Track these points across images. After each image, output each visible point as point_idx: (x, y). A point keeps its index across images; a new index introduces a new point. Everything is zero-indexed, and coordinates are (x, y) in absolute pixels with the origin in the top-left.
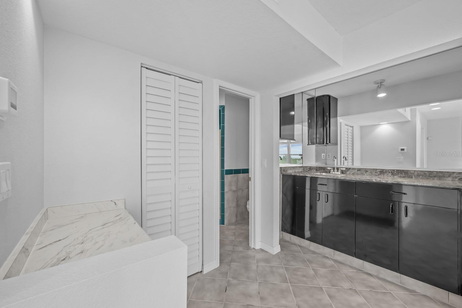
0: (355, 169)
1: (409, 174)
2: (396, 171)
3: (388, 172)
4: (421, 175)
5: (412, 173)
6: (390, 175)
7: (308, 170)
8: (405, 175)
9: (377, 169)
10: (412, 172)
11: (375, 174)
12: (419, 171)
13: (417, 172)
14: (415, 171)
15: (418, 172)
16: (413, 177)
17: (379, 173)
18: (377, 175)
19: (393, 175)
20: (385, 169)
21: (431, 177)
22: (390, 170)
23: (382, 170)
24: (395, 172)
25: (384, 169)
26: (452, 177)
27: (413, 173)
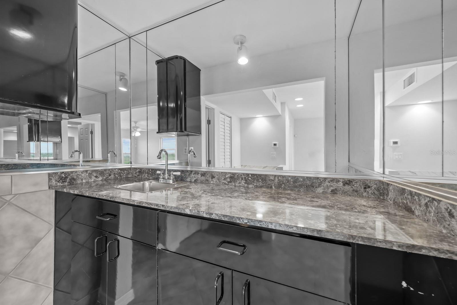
0: (198, 174)
1: (268, 181)
2: (250, 175)
3: (240, 179)
4: (283, 183)
5: (271, 180)
6: (243, 183)
7: (138, 174)
8: (262, 183)
9: (226, 173)
10: (271, 178)
11: (224, 181)
12: (280, 176)
13: (278, 178)
14: (275, 176)
15: (280, 178)
16: (273, 187)
17: (229, 180)
18: (227, 183)
19: (247, 184)
20: (237, 173)
21: (296, 187)
22: (244, 174)
23: (233, 174)
24: (250, 179)
25: (235, 173)
26: (322, 187)
27: (273, 181)
